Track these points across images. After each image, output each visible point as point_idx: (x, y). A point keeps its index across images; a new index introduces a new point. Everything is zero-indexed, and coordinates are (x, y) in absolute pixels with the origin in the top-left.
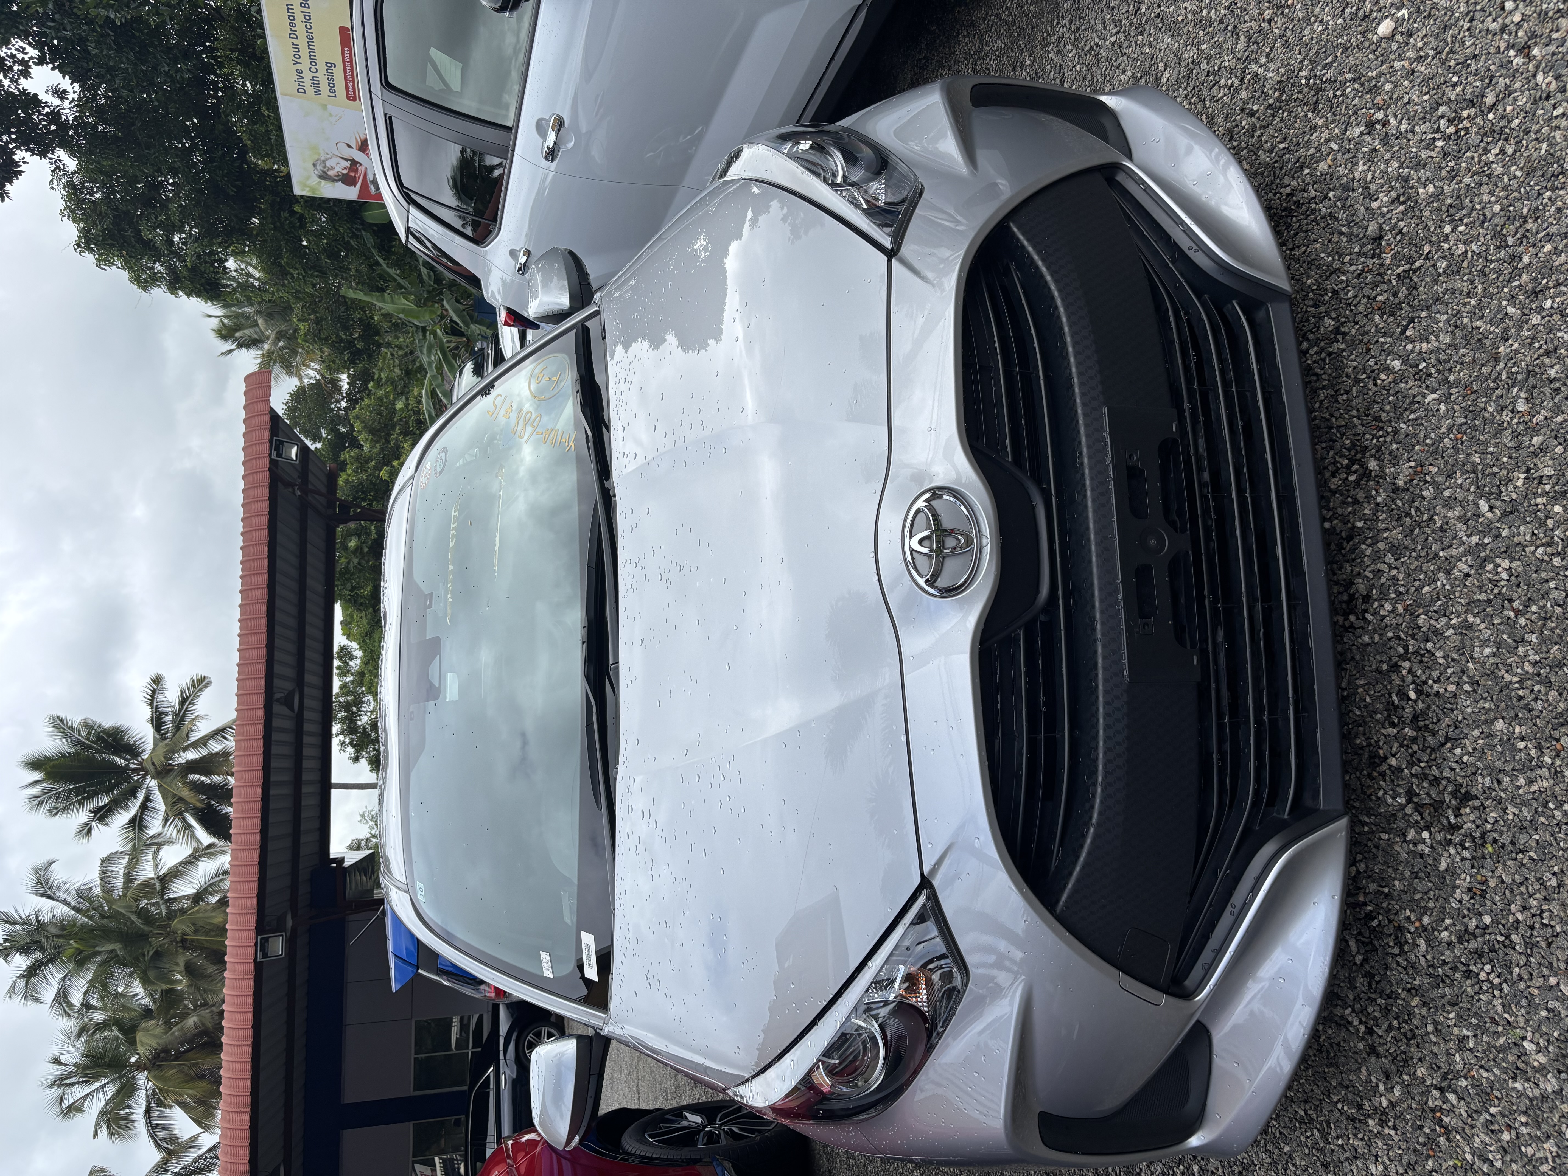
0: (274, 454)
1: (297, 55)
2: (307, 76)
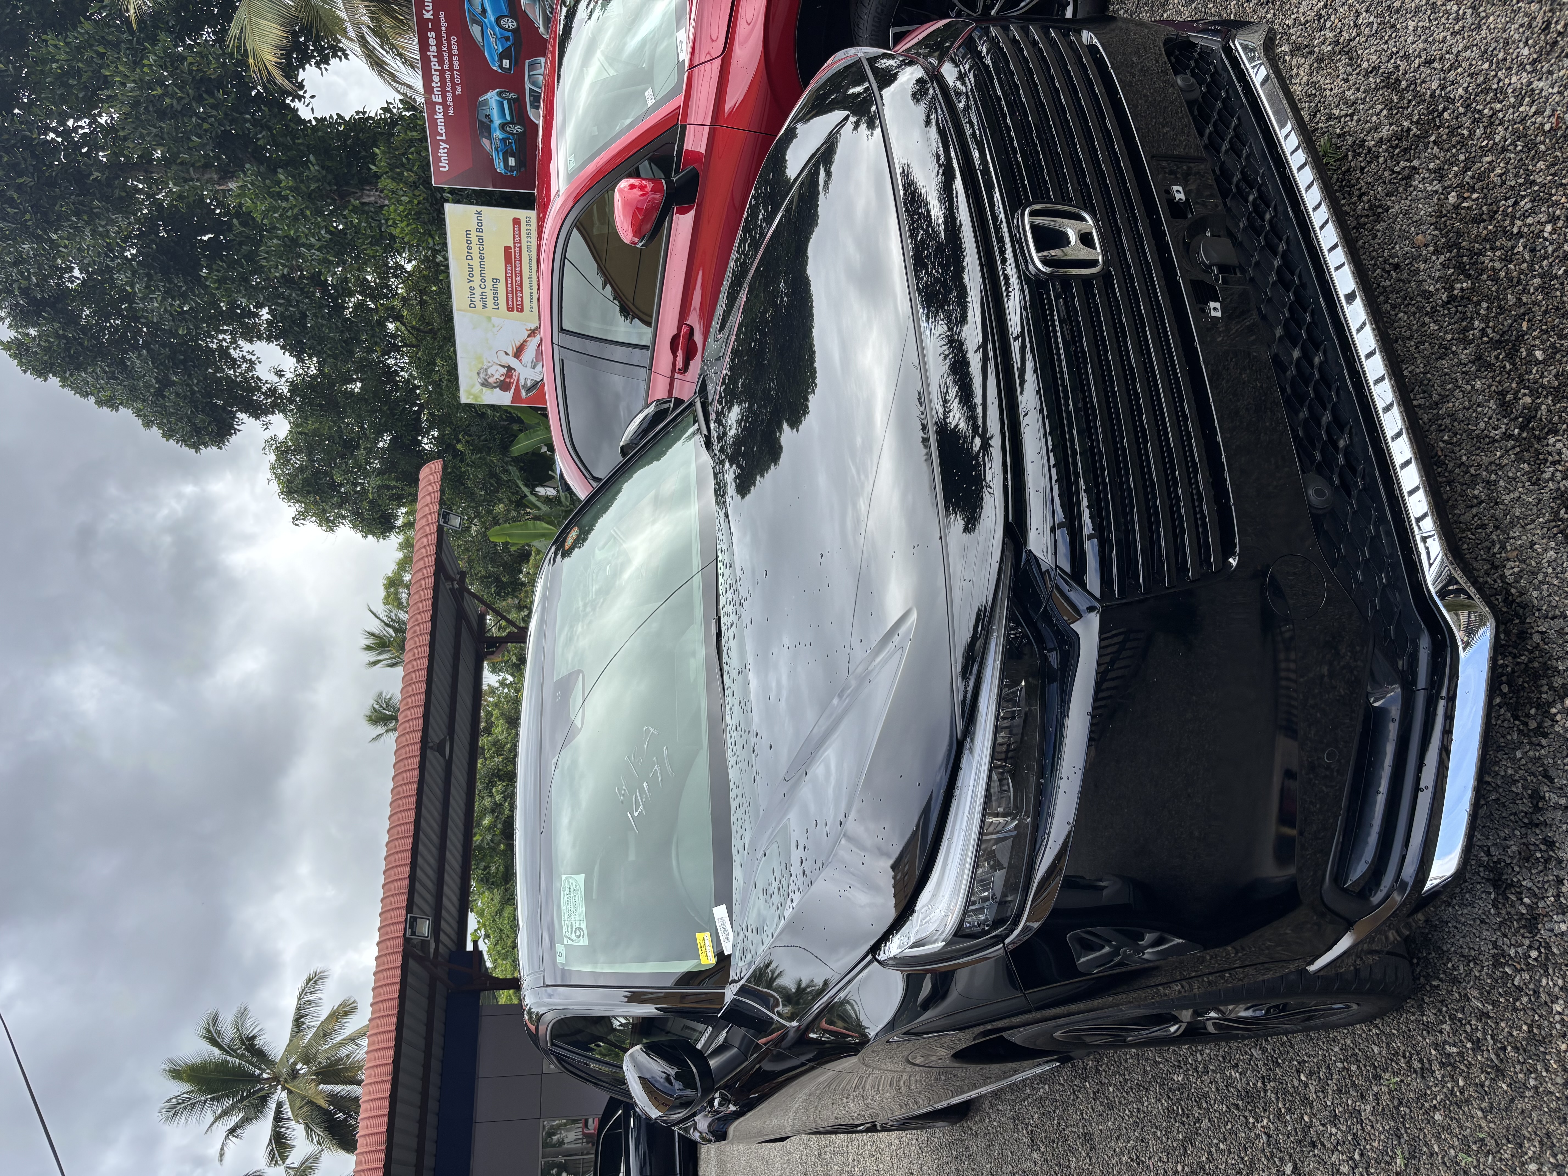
1: (471, 275)
2: (478, 291)
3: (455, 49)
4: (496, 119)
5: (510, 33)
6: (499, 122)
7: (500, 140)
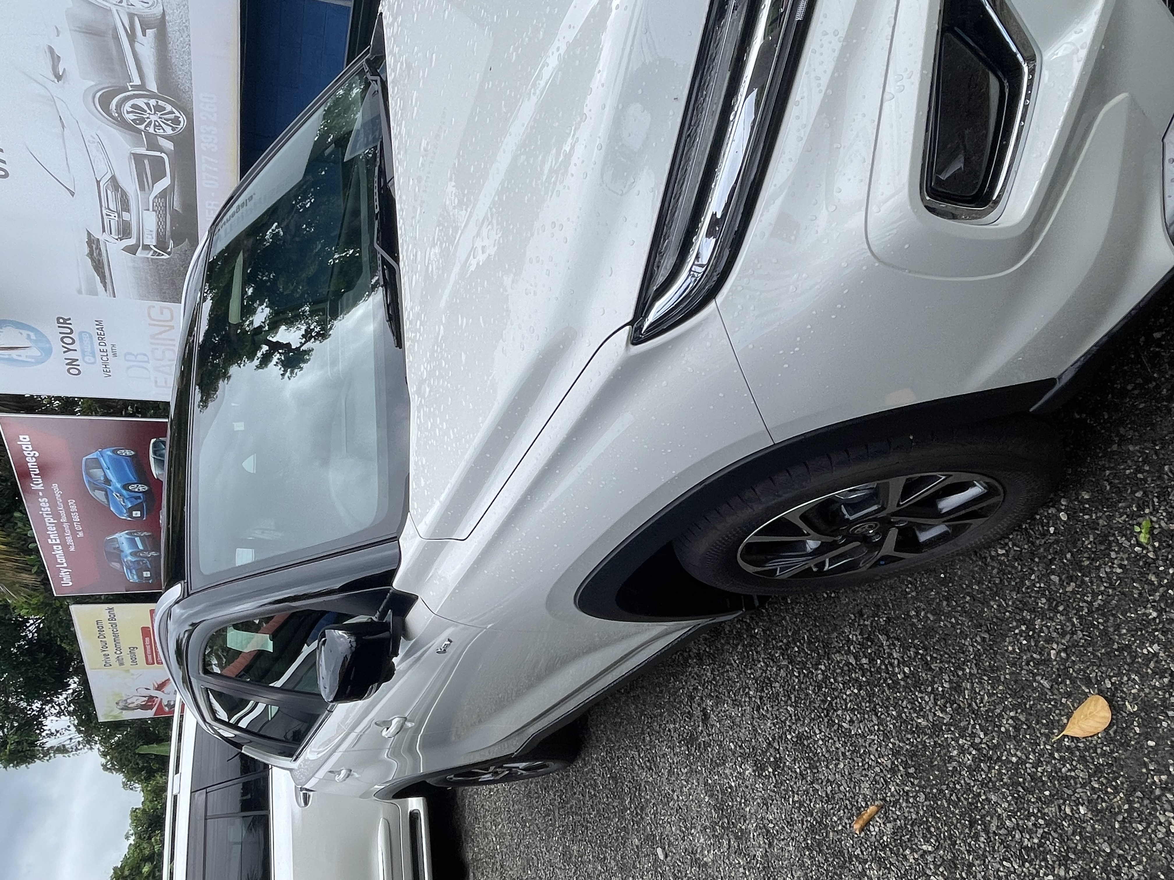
1: (104, 647)
2: (113, 656)
3: (73, 508)
4: (127, 549)
5: (140, 495)
6: (130, 551)
7: (131, 562)
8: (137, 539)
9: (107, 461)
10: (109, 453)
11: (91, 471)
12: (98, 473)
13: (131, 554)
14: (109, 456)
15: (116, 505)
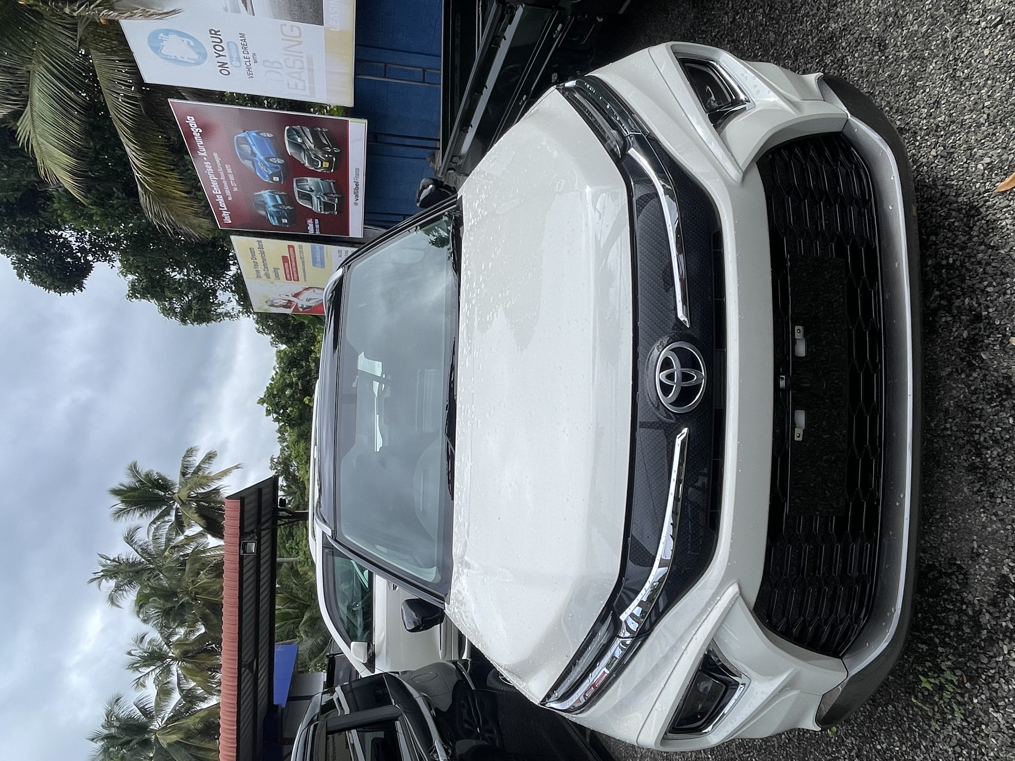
0: (242, 551)
1: (256, 265)
2: (262, 272)
3: (229, 171)
4: (270, 203)
5: (278, 166)
6: (272, 204)
7: (274, 212)
8: (277, 196)
9: (253, 139)
10: (254, 134)
11: (241, 146)
12: (246, 147)
13: (273, 206)
14: (254, 136)
15: (261, 171)
